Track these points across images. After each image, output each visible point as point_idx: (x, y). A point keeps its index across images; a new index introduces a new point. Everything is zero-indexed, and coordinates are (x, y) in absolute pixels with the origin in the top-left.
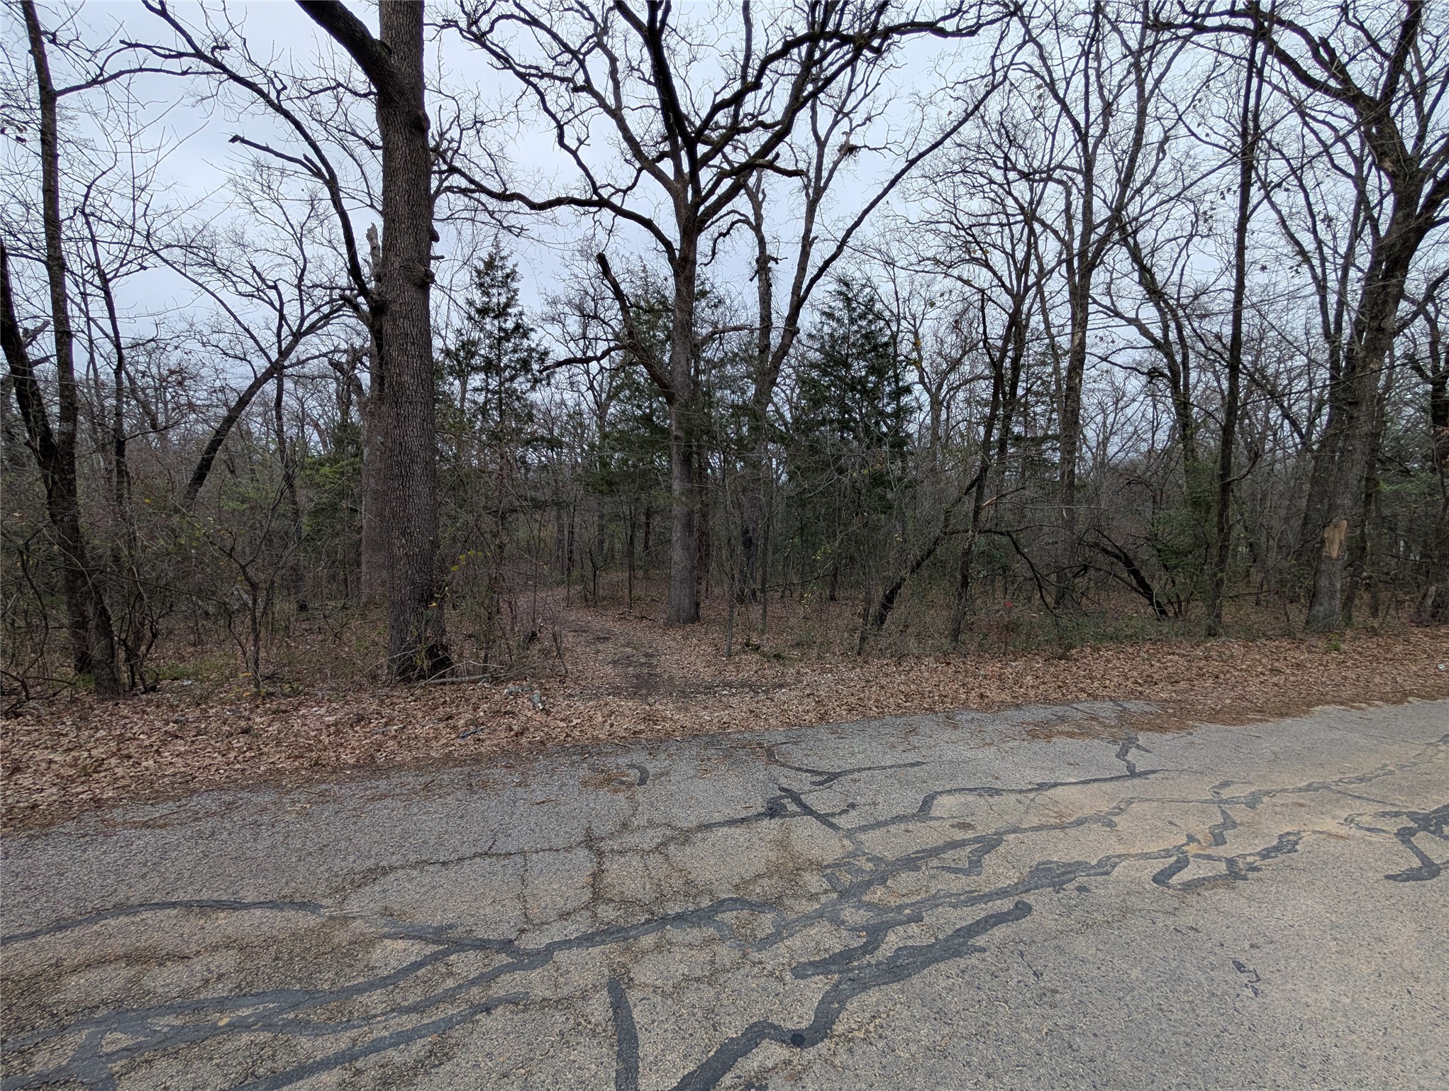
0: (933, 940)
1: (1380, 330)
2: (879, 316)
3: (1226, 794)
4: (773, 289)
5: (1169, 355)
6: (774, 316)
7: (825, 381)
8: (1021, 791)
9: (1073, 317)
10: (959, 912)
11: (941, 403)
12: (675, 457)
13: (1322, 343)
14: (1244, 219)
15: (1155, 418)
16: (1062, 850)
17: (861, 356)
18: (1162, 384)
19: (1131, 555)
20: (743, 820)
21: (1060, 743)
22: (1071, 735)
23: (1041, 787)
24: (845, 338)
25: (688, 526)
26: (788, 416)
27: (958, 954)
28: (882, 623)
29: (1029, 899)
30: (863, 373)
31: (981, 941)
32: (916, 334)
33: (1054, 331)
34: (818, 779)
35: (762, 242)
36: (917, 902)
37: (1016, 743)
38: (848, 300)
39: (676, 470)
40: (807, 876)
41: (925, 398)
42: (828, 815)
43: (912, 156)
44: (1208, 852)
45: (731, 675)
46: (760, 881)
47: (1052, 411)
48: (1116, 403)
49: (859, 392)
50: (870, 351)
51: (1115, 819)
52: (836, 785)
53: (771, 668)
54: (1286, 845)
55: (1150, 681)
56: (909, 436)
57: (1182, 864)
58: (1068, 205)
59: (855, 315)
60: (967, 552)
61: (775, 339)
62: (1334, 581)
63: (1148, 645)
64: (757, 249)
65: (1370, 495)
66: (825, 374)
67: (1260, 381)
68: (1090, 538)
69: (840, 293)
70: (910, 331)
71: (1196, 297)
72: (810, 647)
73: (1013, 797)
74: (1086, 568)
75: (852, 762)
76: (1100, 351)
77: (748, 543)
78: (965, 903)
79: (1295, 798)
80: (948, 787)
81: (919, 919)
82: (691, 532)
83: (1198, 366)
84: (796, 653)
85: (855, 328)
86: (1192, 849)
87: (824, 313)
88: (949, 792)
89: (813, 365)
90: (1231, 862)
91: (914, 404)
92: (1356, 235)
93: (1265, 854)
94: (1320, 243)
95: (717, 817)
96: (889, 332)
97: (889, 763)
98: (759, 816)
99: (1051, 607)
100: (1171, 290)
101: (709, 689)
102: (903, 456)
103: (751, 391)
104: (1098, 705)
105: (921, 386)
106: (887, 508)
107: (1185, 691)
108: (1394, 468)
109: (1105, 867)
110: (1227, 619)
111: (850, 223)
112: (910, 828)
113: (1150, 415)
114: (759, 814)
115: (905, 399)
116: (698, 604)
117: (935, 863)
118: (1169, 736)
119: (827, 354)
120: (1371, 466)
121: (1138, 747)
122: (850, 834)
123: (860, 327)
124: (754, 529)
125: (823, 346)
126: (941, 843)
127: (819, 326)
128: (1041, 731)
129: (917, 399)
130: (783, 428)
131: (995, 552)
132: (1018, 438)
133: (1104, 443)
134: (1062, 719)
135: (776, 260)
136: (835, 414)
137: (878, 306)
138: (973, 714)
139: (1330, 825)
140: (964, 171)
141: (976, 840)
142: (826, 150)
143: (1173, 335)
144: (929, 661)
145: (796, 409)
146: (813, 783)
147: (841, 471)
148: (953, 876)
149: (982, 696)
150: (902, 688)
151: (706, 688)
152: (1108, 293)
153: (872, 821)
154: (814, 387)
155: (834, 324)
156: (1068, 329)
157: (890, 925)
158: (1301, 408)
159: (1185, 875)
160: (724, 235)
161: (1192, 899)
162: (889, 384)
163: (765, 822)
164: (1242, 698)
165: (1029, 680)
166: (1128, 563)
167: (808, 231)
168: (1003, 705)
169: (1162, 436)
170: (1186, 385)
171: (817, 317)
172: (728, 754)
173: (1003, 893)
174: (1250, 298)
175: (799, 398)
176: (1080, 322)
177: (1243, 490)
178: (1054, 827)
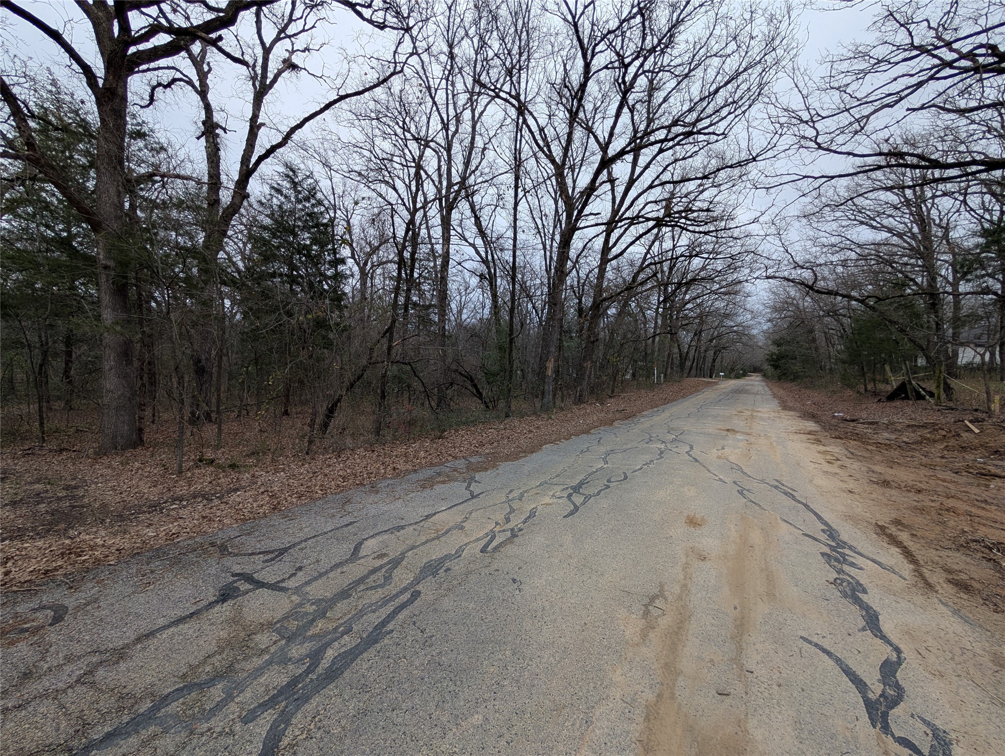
0: (359, 640)
1: (562, 272)
2: (320, 203)
3: (511, 496)
4: (222, 153)
5: (488, 267)
6: (223, 178)
7: (275, 242)
8: (417, 523)
9: (443, 236)
10: (377, 614)
11: (367, 274)
12: (104, 287)
13: (545, 274)
14: (516, 204)
15: (484, 301)
16: (436, 552)
17: (306, 228)
18: (486, 283)
19: (474, 377)
20: (192, 615)
21: (438, 488)
22: (443, 482)
23: (428, 517)
24: (292, 212)
25: (126, 354)
26: (241, 265)
27: (376, 641)
28: (326, 429)
29: (419, 588)
30: (308, 242)
31: (390, 627)
32: (348, 222)
33: (433, 241)
34: (270, 556)
35: (208, 108)
36: (350, 619)
37: (414, 494)
38: (295, 185)
39: (106, 299)
40: (258, 638)
41: (356, 269)
42: (278, 582)
43: (342, 93)
44: (504, 528)
45: (182, 489)
46: (210, 661)
47: (434, 290)
48: (466, 290)
49: (304, 255)
50: (313, 227)
51: (464, 524)
52: (286, 557)
53: (226, 476)
54: (532, 514)
55: (482, 445)
56: (345, 294)
57: (493, 538)
58: (439, 167)
59: (300, 196)
60: (384, 376)
61: (226, 197)
62: (549, 387)
63: (481, 425)
64: (203, 112)
65: (560, 348)
66: (274, 236)
67: (524, 289)
68: (454, 367)
69: (287, 176)
70: (344, 220)
71: (498, 239)
72: (264, 453)
73: (411, 528)
74: (452, 384)
75: (301, 535)
76: (457, 258)
77: (200, 371)
78: (381, 606)
79: (535, 491)
80: (372, 534)
81: (348, 631)
82: (129, 362)
83: (501, 276)
84: (251, 461)
85: (300, 206)
86: (498, 529)
87: (273, 188)
88: (372, 536)
89: (264, 228)
90: (512, 530)
91: (348, 272)
92: (555, 227)
93: (524, 522)
94: (543, 225)
95: (161, 622)
96: (328, 216)
97: (330, 529)
98: (211, 605)
99: (434, 408)
100: (488, 232)
101: (155, 507)
102: (340, 308)
103: (201, 237)
104: (457, 462)
105: (352, 260)
106: (328, 345)
107: (496, 448)
108: (567, 335)
109: (458, 554)
110: (513, 408)
111: (294, 124)
112: (345, 570)
113: (481, 300)
114: (210, 604)
115: (341, 268)
116: (141, 430)
117: (362, 587)
118: (489, 472)
119: (276, 221)
120: (561, 334)
121: (476, 481)
122: (297, 590)
123: (304, 206)
124: (207, 359)
125: (273, 214)
126: (366, 572)
127: (269, 197)
128: (428, 484)
129: (351, 270)
130: (236, 275)
131: (403, 376)
132: (415, 304)
133: (460, 312)
134: (439, 474)
135: (225, 130)
136: (285, 270)
137: (319, 195)
138: (389, 482)
139: (547, 500)
140: (378, 119)
141: (389, 563)
142: (271, 56)
143: (490, 258)
144: (361, 451)
145: (249, 259)
146: (266, 561)
147: (290, 314)
148: (373, 592)
149: (394, 469)
150: (341, 473)
151: (150, 507)
152: (460, 225)
153: (316, 574)
154: (264, 245)
155: (282, 199)
156: (441, 241)
157: (328, 645)
158: (539, 304)
159: (494, 544)
160: (165, 87)
161: (496, 555)
162: (329, 255)
163: (218, 608)
164: (518, 447)
165: (422, 454)
166: (472, 380)
167: (255, 117)
168: (408, 472)
169: (487, 311)
170: (496, 285)
171: (267, 190)
172: (176, 562)
173: (405, 589)
174: (519, 246)
175: (251, 253)
176: (446, 239)
177: (518, 342)
178: (434, 539)
